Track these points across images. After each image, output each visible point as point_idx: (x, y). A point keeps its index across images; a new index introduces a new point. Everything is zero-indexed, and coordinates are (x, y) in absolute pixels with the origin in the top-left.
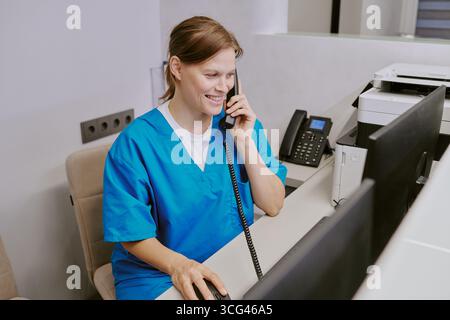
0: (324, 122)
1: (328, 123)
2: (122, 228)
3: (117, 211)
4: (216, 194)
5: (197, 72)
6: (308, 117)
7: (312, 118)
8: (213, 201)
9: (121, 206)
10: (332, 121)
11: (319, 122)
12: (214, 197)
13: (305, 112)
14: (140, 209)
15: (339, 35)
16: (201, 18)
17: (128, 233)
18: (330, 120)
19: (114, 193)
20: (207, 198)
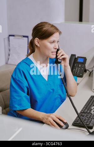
0: (83, 59)
1: (85, 59)
2: (20, 105)
3: (18, 98)
4: (52, 89)
5: (46, 42)
6: (76, 57)
7: (78, 57)
8: (51, 92)
9: (20, 96)
10: (87, 58)
11: (82, 59)
12: (51, 91)
13: (75, 55)
14: (26, 97)
15: (83, 22)
16: (44, 22)
17: (23, 106)
18: (85, 58)
19: (16, 91)
20: (49, 91)
